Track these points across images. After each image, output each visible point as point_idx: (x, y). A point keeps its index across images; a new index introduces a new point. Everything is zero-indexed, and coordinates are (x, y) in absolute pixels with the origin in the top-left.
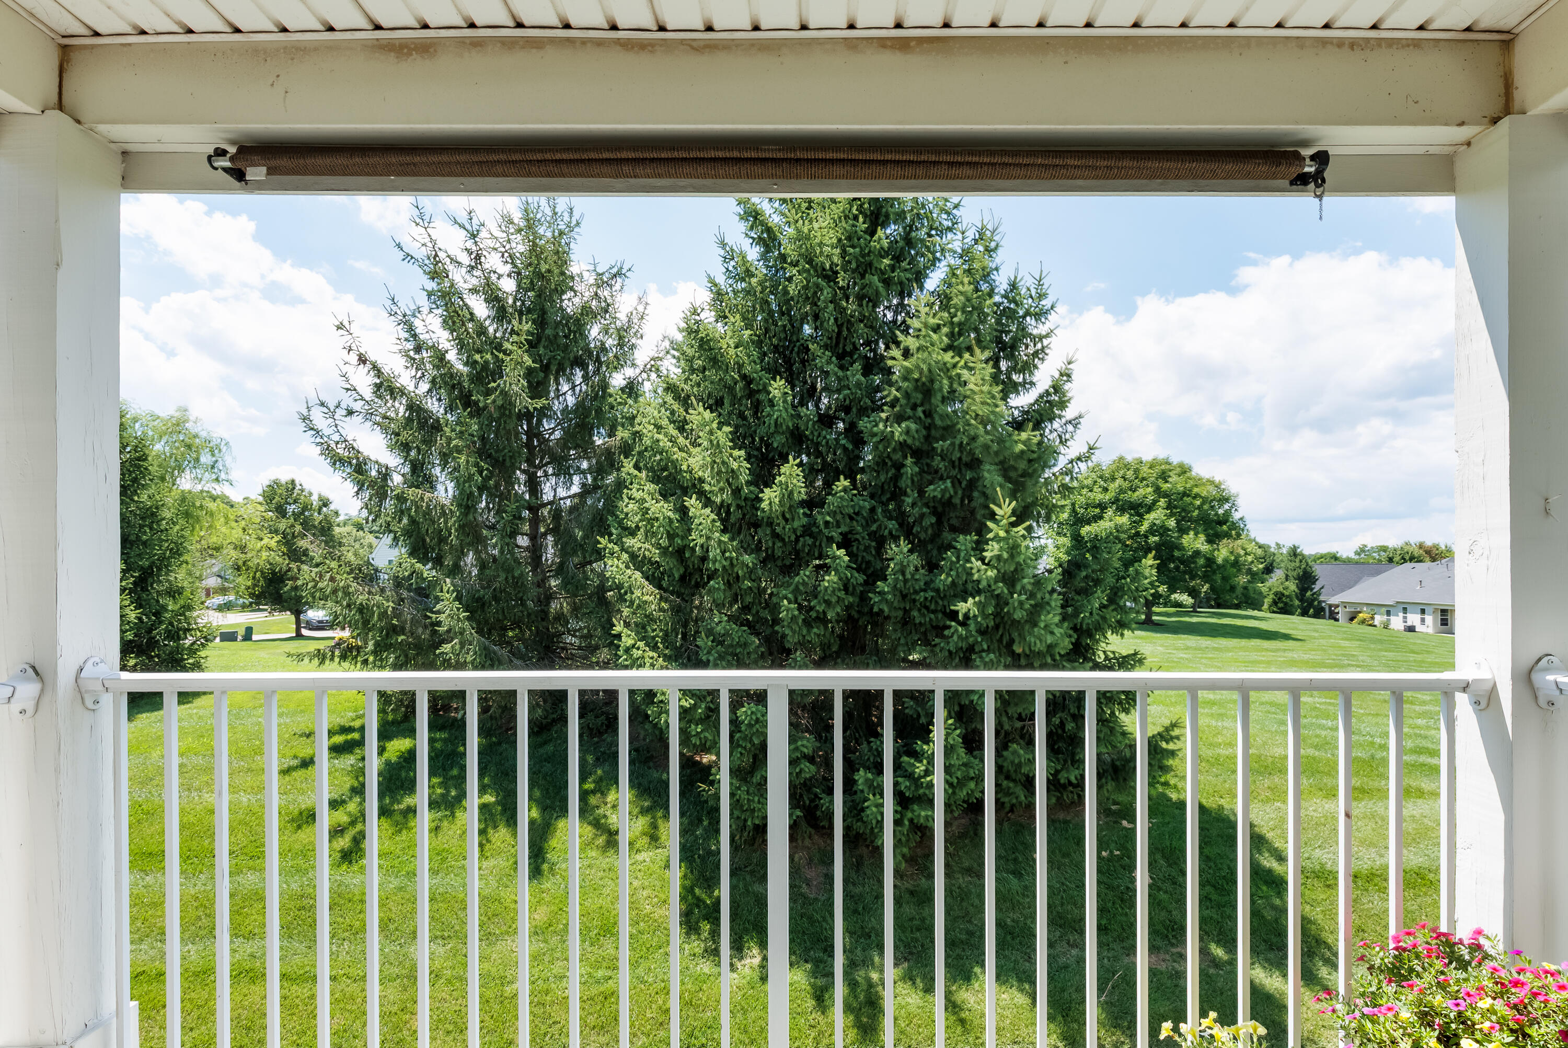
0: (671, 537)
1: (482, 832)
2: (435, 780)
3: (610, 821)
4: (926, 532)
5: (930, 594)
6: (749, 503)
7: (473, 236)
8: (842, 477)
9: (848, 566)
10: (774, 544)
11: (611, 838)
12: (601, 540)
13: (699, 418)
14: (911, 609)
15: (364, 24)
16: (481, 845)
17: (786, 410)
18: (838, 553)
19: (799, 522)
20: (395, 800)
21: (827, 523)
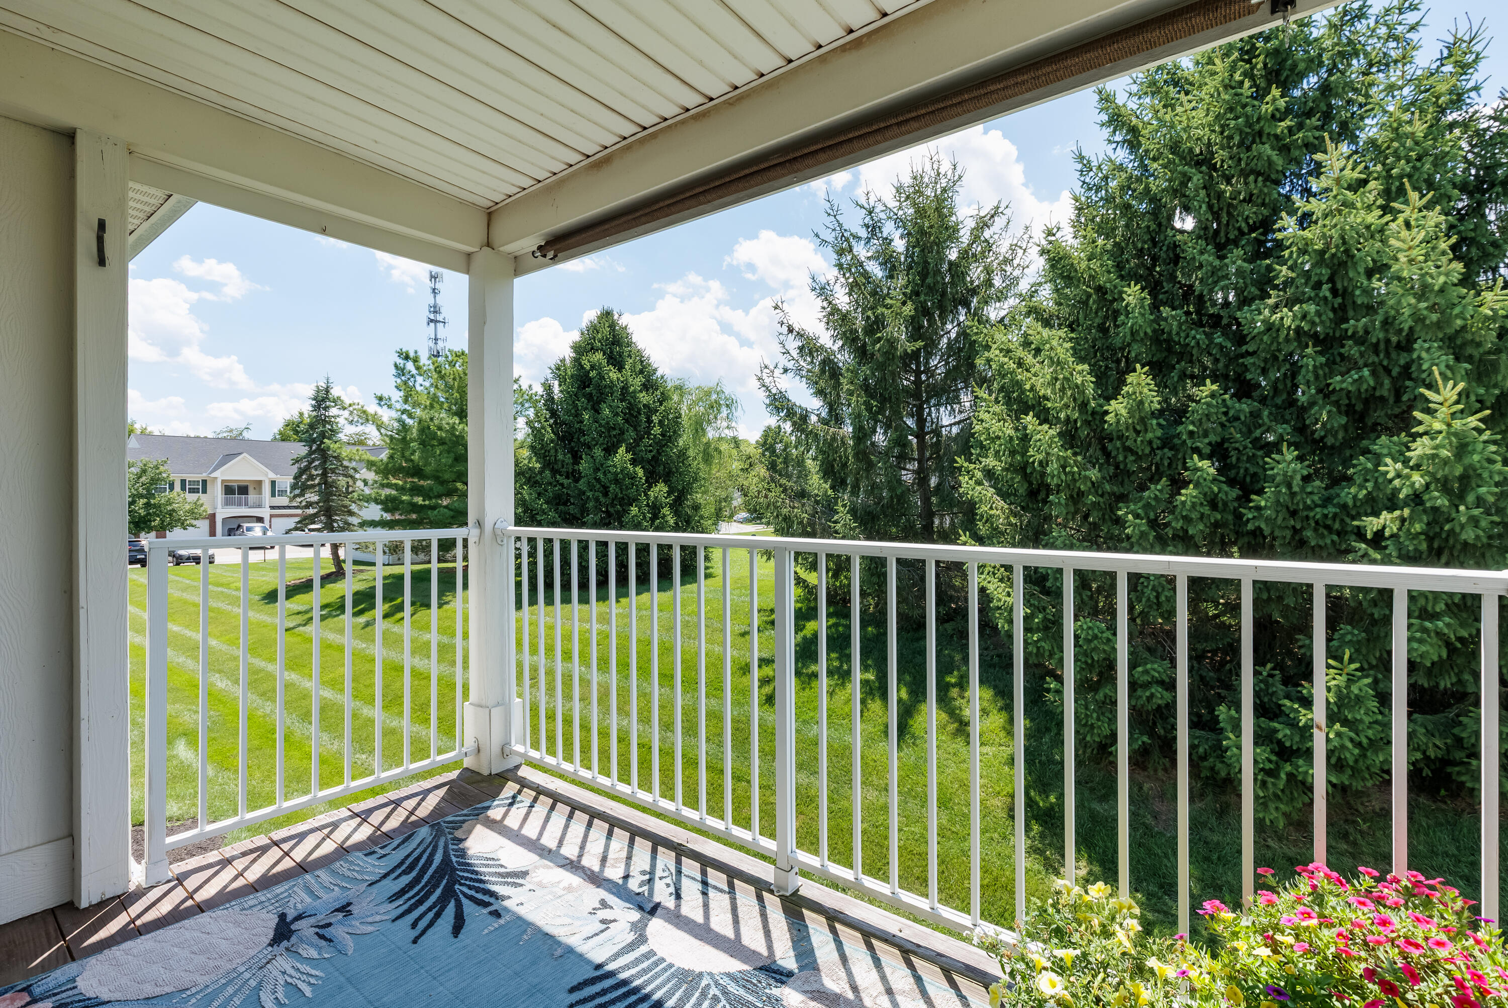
0: (1013, 453)
1: (863, 702)
2: (833, 655)
3: (964, 713)
4: (1335, 436)
5: (1331, 510)
6: (1098, 417)
7: (870, 213)
8: (1208, 381)
9: (1214, 480)
10: (1126, 457)
11: (962, 728)
12: (958, 459)
13: (1038, 337)
14: (1303, 528)
15: (581, 158)
16: (862, 711)
17: (1143, 315)
18: (1200, 464)
19: (1155, 432)
20: (804, 665)
21: (1191, 433)
